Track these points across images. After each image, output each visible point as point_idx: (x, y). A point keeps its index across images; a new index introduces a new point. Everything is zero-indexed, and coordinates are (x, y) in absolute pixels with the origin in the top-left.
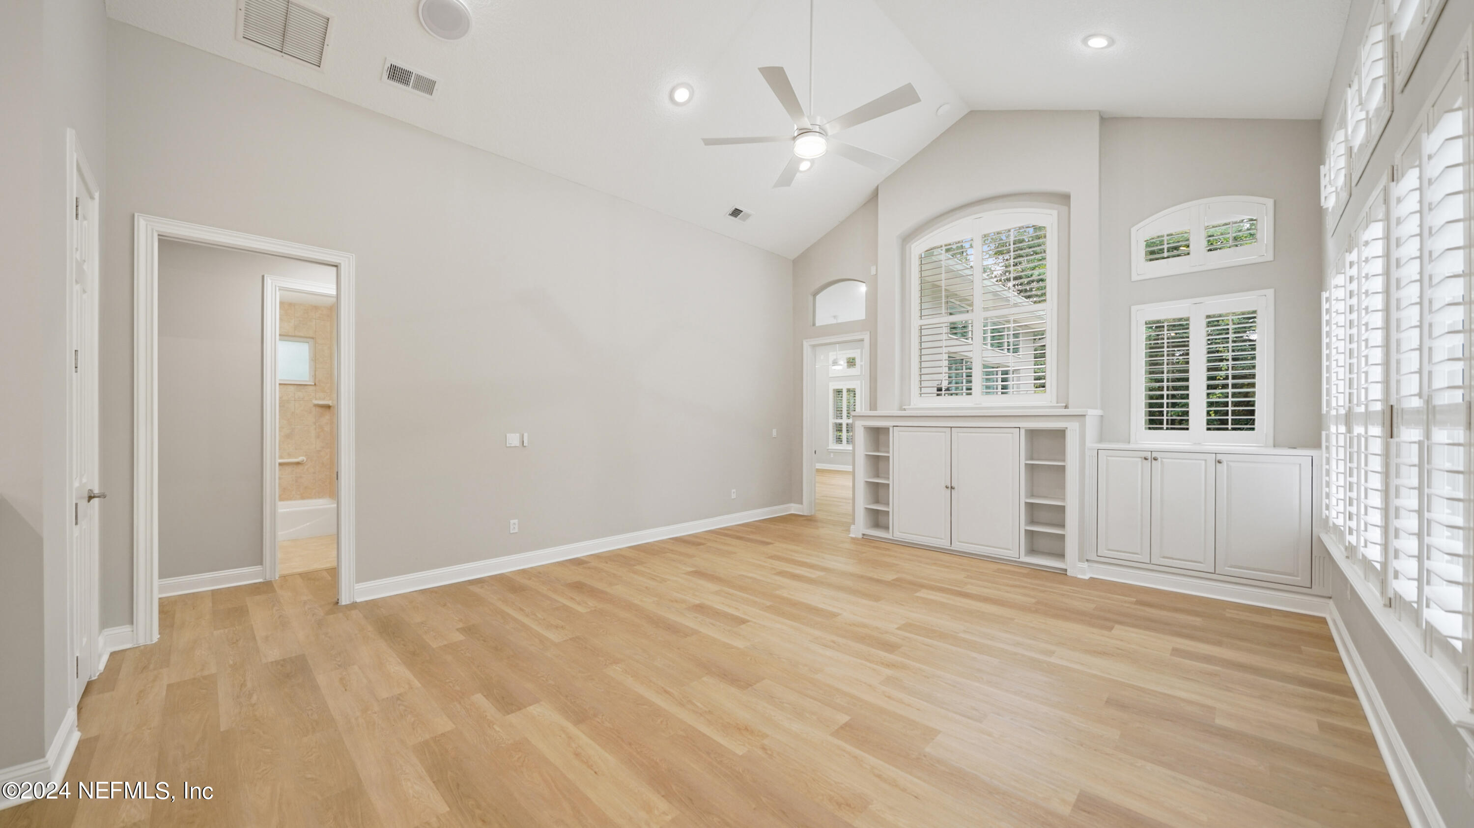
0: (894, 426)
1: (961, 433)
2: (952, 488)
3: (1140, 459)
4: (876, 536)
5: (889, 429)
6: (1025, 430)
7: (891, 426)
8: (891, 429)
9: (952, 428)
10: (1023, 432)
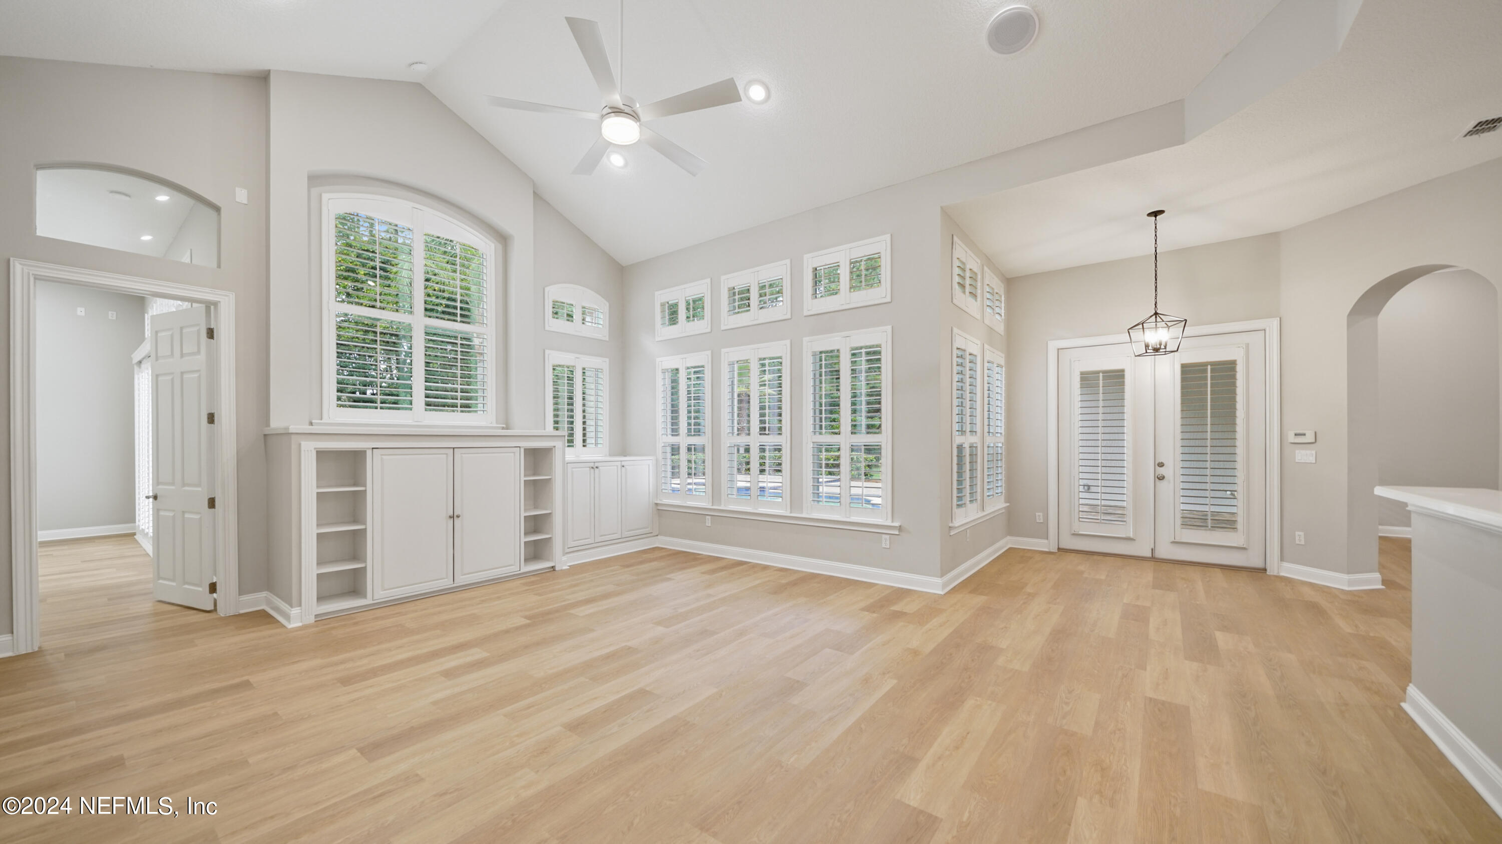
0: (373, 448)
1: (464, 454)
2: (452, 517)
3: (588, 469)
4: (334, 612)
5: (365, 451)
6: (524, 449)
7: (369, 448)
8: (369, 453)
9: (455, 450)
10: (522, 450)
